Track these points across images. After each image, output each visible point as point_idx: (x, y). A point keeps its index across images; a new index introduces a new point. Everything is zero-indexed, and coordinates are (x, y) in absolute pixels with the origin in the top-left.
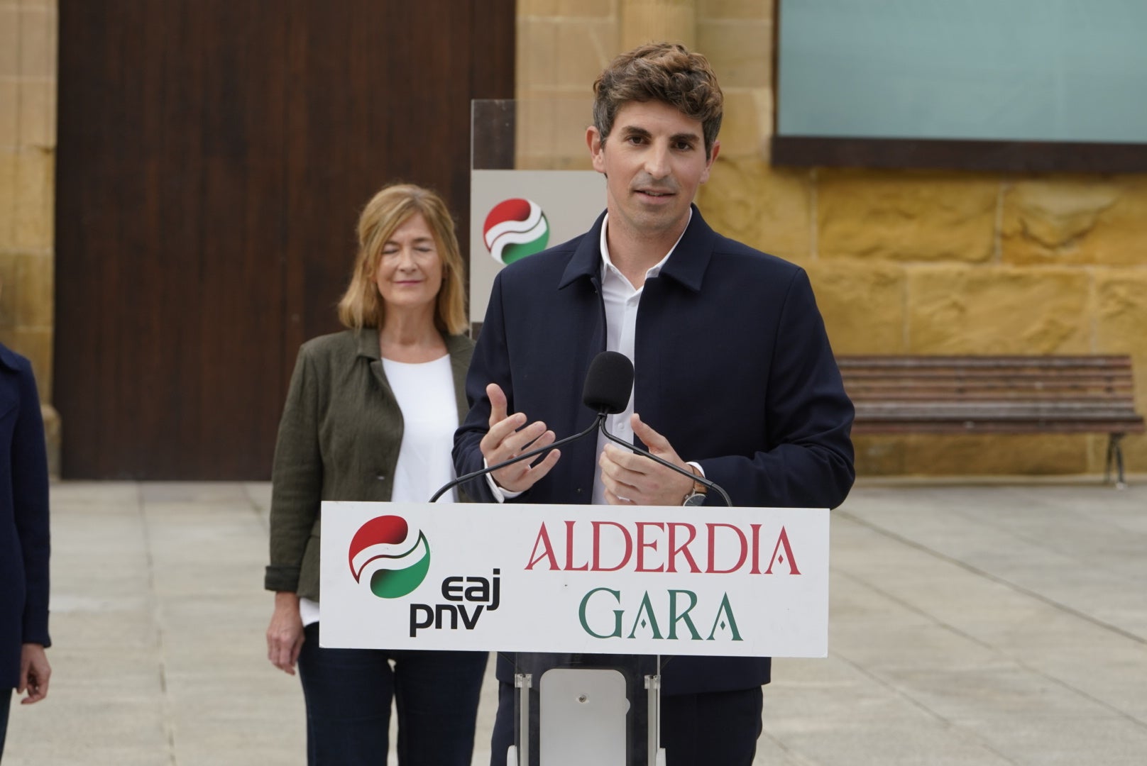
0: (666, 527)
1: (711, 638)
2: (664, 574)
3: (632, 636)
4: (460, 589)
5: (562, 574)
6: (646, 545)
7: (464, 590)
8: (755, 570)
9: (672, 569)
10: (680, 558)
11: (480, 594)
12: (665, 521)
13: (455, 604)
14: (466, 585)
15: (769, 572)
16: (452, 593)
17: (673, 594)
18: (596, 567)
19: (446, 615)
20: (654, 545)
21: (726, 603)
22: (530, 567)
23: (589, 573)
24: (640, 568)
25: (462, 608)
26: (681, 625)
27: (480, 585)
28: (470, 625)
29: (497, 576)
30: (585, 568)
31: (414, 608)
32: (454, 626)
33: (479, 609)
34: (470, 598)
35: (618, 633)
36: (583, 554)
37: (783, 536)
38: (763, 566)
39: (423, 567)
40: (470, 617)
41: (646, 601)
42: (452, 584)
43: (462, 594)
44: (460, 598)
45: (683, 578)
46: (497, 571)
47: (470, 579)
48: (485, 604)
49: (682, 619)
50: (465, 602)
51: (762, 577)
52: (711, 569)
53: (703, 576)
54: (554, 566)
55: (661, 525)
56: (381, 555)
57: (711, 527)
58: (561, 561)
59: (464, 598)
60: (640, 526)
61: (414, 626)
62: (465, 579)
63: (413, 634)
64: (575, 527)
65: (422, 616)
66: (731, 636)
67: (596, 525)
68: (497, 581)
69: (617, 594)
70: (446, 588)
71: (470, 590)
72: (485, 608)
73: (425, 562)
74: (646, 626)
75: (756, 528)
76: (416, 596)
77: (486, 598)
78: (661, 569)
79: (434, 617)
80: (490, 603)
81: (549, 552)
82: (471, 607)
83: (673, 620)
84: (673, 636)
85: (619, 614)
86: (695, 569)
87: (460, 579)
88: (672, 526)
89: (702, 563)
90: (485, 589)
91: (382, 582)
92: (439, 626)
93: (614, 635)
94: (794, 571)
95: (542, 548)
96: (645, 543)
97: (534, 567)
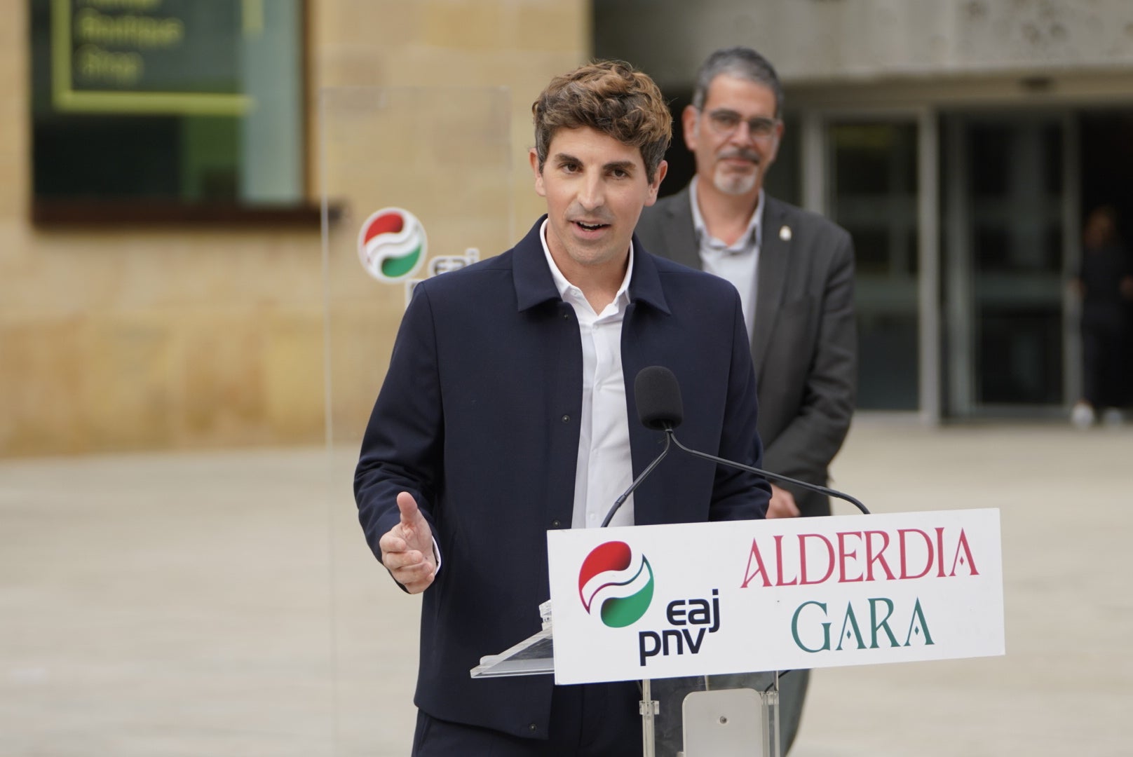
0: (864, 536)
1: (907, 644)
2: (864, 583)
3: (839, 648)
4: (683, 613)
5: (774, 589)
6: (847, 555)
7: (687, 613)
8: (941, 574)
9: (870, 578)
10: (877, 565)
11: (701, 617)
12: (862, 530)
13: (680, 628)
14: (688, 608)
15: (953, 574)
16: (676, 618)
17: (872, 602)
18: (804, 582)
19: (672, 640)
20: (853, 555)
21: (918, 608)
22: (745, 585)
23: (798, 587)
24: (843, 579)
25: (686, 632)
26: (881, 632)
27: (701, 607)
28: (695, 649)
29: (716, 597)
30: (794, 583)
31: (643, 635)
32: (680, 651)
33: (702, 631)
34: (693, 622)
35: (827, 646)
36: (792, 570)
37: (963, 538)
38: (947, 571)
39: (648, 591)
40: (694, 641)
41: (850, 612)
42: (676, 608)
43: (685, 618)
44: (683, 623)
45: (880, 586)
46: (715, 592)
47: (692, 602)
48: (707, 626)
49: (882, 627)
50: (689, 626)
51: (947, 579)
52: (903, 576)
53: (898, 582)
54: (767, 583)
55: (859, 534)
56: (608, 583)
57: (902, 533)
58: (773, 579)
59: (688, 622)
60: (841, 536)
61: (644, 654)
62: (687, 602)
63: (643, 663)
64: (783, 541)
65: (650, 644)
66: (924, 640)
67: (802, 538)
68: (716, 602)
69: (824, 606)
70: (670, 613)
71: (692, 613)
72: (707, 631)
73: (649, 589)
74: (851, 637)
75: (940, 531)
76: (643, 624)
77: (707, 621)
78: (860, 579)
79: (662, 645)
80: (712, 625)
81: (762, 568)
82: (694, 631)
83: (874, 629)
84: (874, 645)
85: (827, 626)
86: (890, 577)
87: (682, 603)
88: (868, 534)
89: (896, 570)
90: (706, 611)
91: (612, 611)
92: (666, 653)
93: (823, 648)
94: (974, 572)
95: (755, 566)
96: (846, 553)
97: (748, 585)
